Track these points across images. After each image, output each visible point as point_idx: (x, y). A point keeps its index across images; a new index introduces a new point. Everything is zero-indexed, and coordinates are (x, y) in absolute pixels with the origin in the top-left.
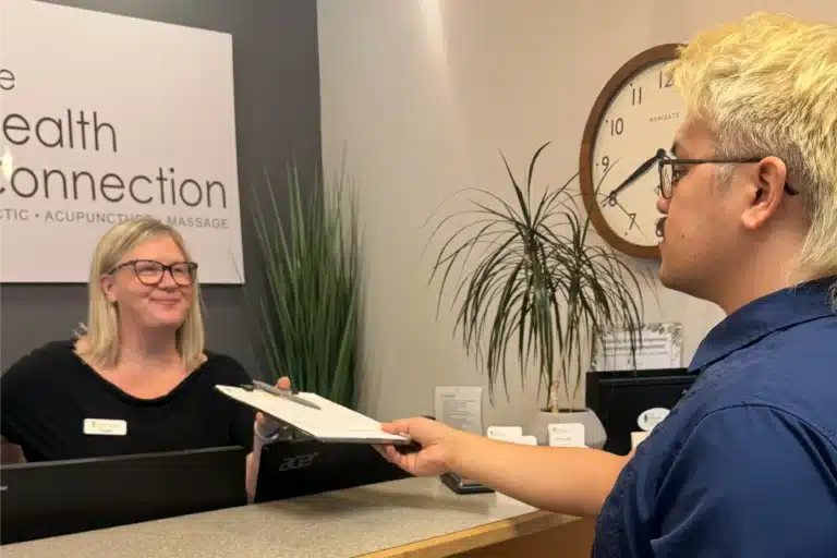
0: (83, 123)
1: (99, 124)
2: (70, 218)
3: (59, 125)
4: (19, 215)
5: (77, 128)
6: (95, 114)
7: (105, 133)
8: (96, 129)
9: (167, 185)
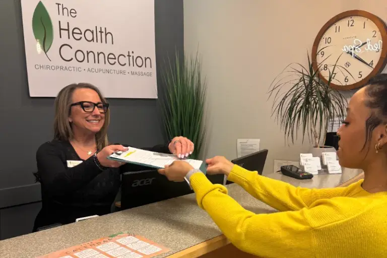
0: (101, 32)
1: (107, 32)
2: (97, 71)
3: (93, 32)
4: (78, 69)
5: (99, 34)
6: (105, 28)
7: (109, 36)
8: (106, 35)
9: (131, 58)
